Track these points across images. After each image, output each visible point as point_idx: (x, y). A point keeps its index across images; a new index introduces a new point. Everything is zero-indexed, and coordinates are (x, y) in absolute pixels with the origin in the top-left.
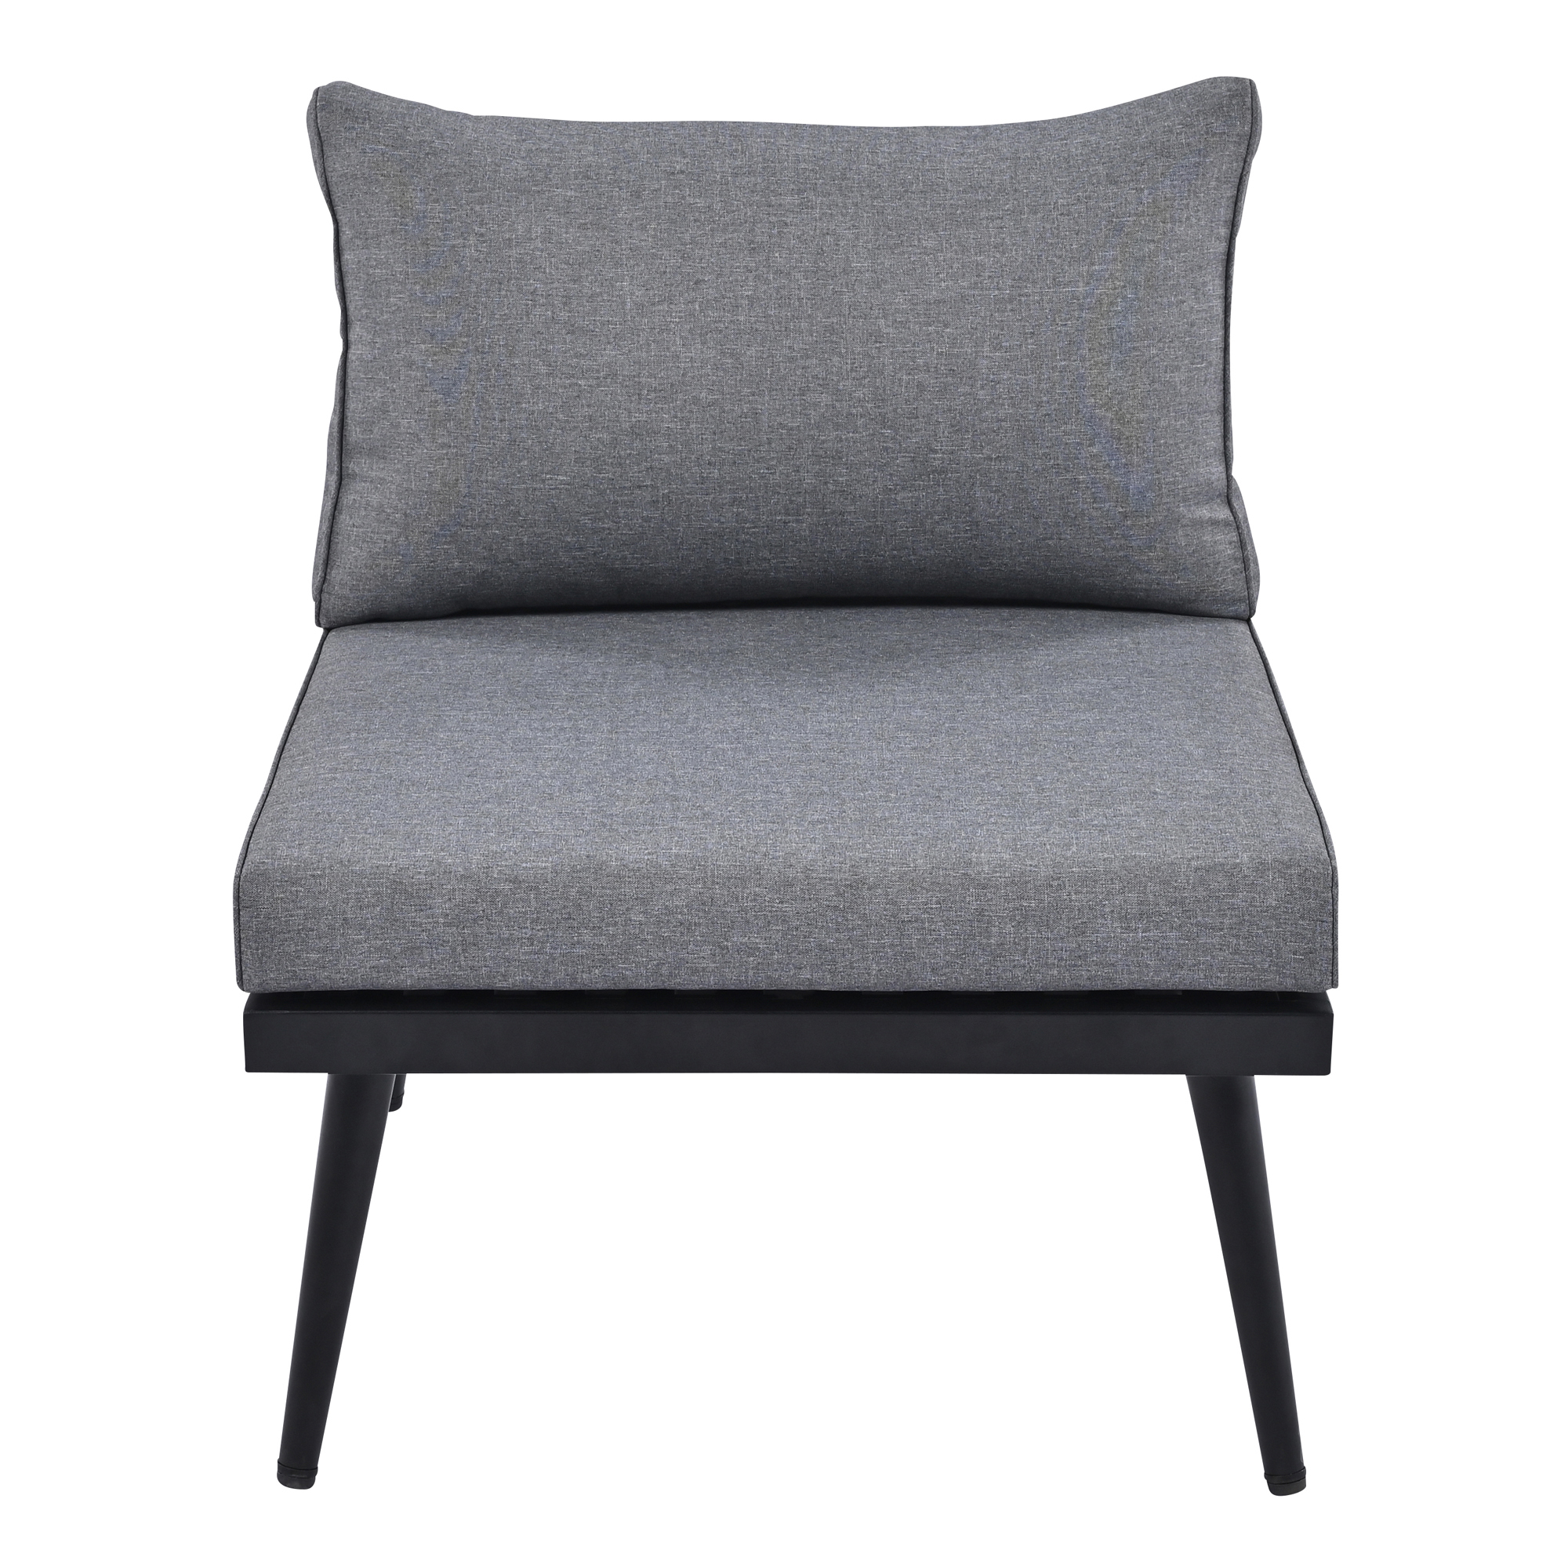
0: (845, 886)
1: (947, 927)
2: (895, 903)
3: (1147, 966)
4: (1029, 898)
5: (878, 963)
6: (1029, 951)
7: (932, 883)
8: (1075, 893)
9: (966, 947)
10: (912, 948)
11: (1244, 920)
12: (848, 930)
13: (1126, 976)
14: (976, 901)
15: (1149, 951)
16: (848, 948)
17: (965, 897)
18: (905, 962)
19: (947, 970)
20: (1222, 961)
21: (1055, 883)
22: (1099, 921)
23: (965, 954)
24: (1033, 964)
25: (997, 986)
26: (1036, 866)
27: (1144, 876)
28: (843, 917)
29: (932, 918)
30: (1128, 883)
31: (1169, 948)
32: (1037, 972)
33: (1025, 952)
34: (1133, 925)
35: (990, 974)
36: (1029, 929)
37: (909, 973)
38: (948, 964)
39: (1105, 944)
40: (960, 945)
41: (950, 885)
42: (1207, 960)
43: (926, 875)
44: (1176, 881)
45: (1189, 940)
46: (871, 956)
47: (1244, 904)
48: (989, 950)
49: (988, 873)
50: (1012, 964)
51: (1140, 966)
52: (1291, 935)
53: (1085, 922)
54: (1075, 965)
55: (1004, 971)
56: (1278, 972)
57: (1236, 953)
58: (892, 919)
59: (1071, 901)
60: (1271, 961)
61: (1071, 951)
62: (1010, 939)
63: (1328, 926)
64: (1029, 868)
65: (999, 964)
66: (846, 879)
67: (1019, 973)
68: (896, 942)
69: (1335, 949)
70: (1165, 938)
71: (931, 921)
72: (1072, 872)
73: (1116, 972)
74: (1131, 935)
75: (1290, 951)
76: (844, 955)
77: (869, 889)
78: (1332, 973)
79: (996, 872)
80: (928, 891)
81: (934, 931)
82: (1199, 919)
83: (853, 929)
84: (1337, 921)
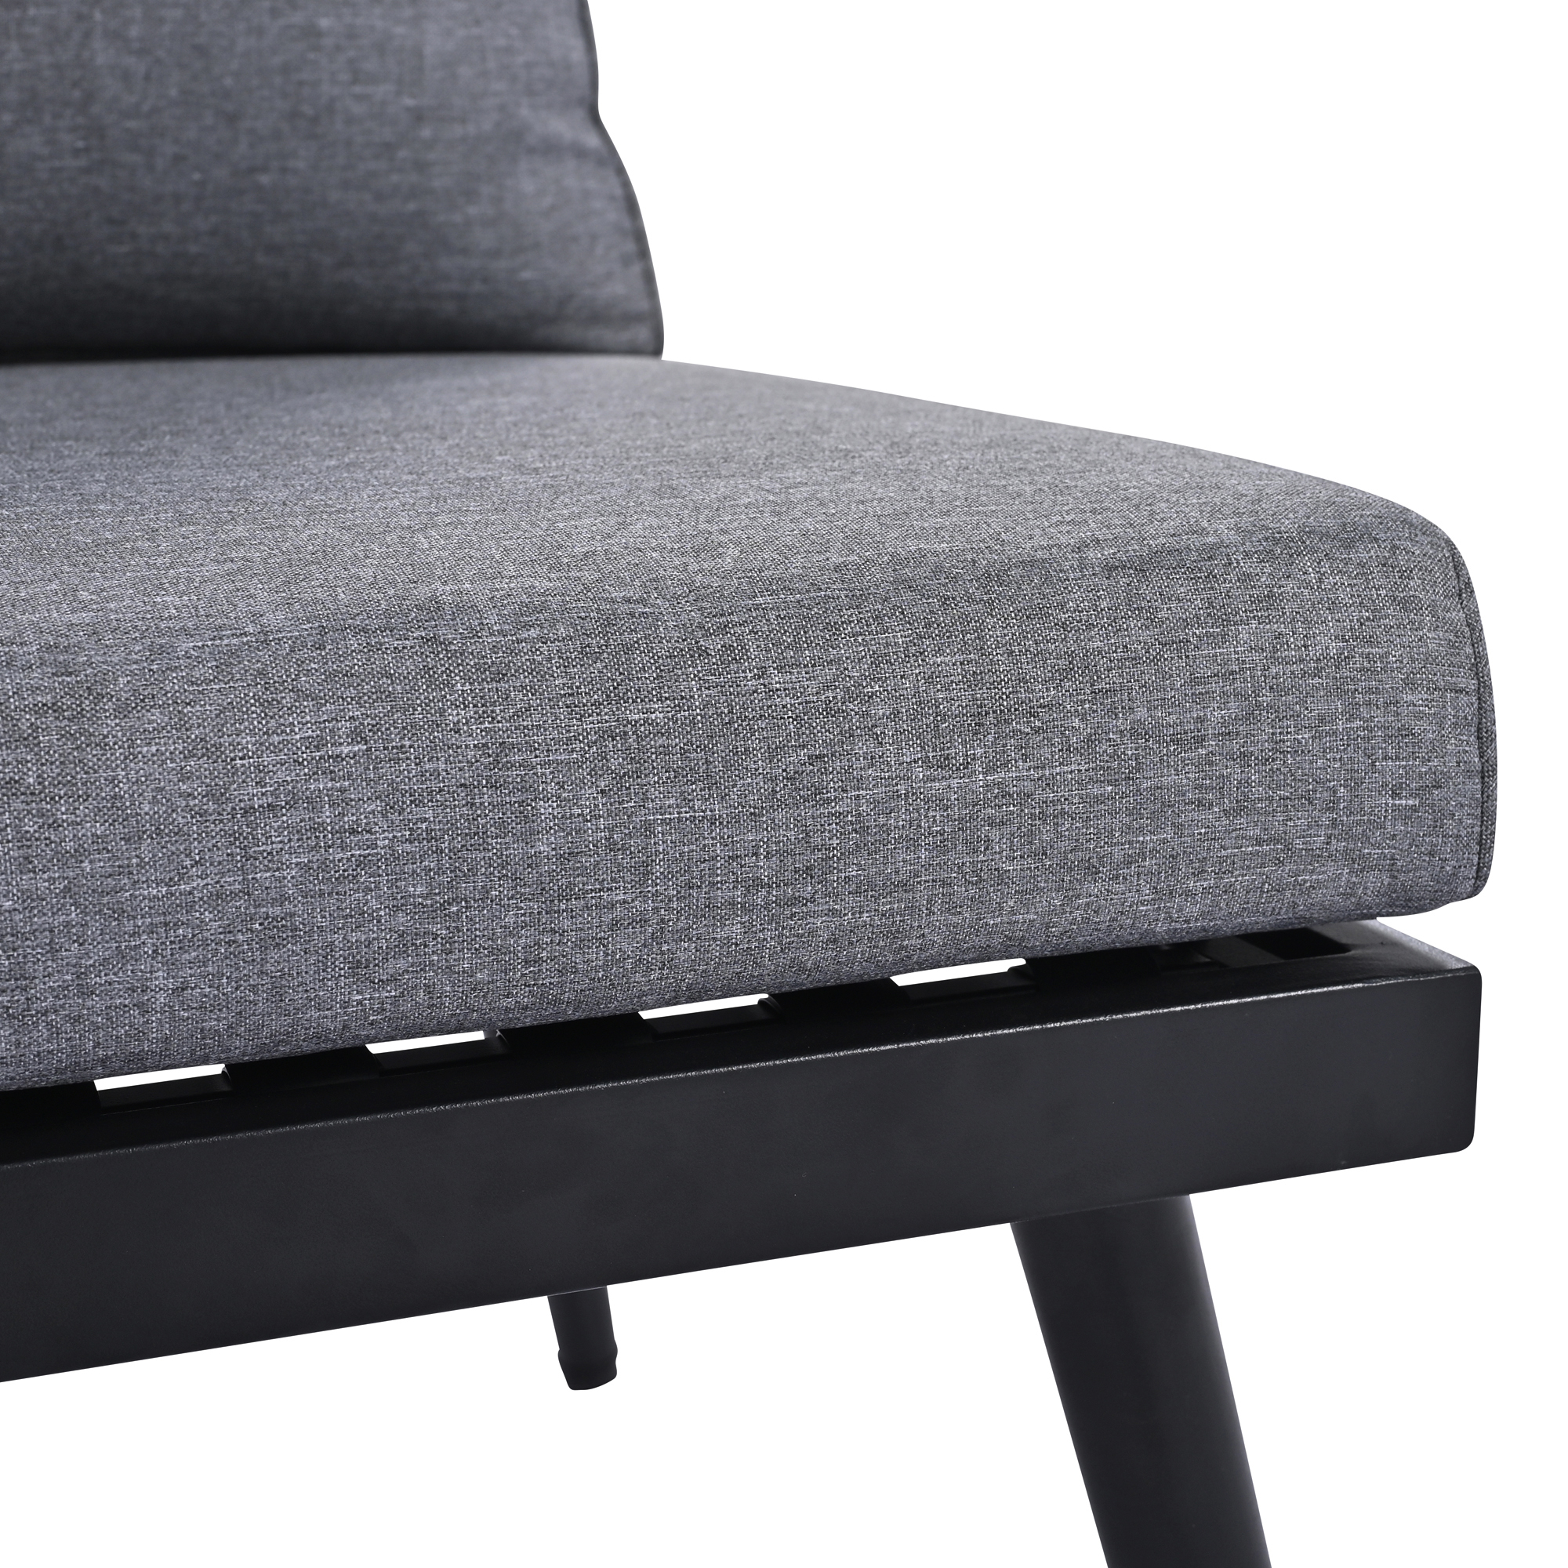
0: (40, 710)
1: (395, 817)
2: (213, 752)
3: (1001, 877)
4: (641, 697)
5: (171, 965)
6: (658, 869)
7: (331, 676)
8: (780, 669)
9: (457, 876)
10: (283, 899)
11: (1259, 705)
12: (63, 859)
13: (938, 918)
14: (480, 719)
15: (1006, 830)
16: (67, 925)
17: (442, 711)
18: (264, 949)
19: (402, 964)
20: (1204, 838)
21: (714, 644)
22: (860, 748)
23: (455, 900)
24: (669, 910)
25: (557, 1001)
26: (642, 601)
27: (970, 599)
28: (41, 814)
29: (343, 790)
30: (928, 625)
31: (1063, 813)
32: (683, 935)
33: (644, 871)
34: (958, 751)
35: (538, 961)
36: (653, 793)
37: (277, 993)
38: (404, 943)
39: (882, 820)
40: (440, 871)
41: (390, 676)
42: (1164, 841)
43: (305, 653)
44: (1062, 606)
45: (1114, 783)
46: (149, 942)
47: (1256, 656)
48: (531, 877)
49: (501, 632)
50: (607, 918)
51: (981, 880)
52: (1387, 738)
53: (820, 757)
54: (794, 901)
55: (580, 945)
56: (1349, 857)
57: (1238, 811)
58: (212, 807)
59: (771, 692)
60: (1334, 823)
61: (783, 854)
62: (595, 833)
63: (1467, 704)
64: (625, 608)
65: (567, 924)
66: (34, 690)
67: (626, 945)
68: (232, 882)
69: (1487, 773)
70: (1050, 783)
71: (340, 801)
72: (757, 607)
73: (912, 909)
74: (954, 783)
75: (1385, 785)
76: (53, 951)
77: (122, 711)
78: (1480, 844)
79: (528, 626)
80: (319, 702)
81: (353, 832)
82: (1141, 713)
83: (79, 854)
84: (1488, 687)
